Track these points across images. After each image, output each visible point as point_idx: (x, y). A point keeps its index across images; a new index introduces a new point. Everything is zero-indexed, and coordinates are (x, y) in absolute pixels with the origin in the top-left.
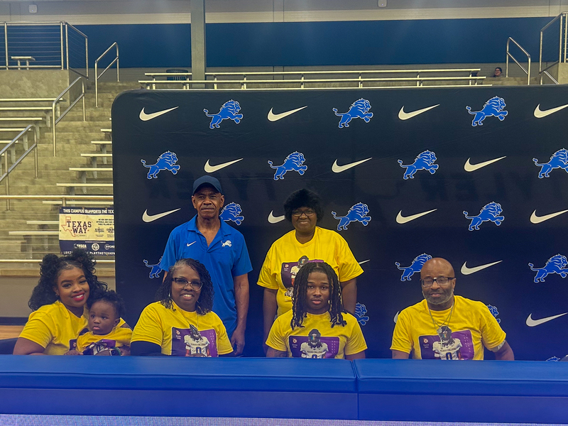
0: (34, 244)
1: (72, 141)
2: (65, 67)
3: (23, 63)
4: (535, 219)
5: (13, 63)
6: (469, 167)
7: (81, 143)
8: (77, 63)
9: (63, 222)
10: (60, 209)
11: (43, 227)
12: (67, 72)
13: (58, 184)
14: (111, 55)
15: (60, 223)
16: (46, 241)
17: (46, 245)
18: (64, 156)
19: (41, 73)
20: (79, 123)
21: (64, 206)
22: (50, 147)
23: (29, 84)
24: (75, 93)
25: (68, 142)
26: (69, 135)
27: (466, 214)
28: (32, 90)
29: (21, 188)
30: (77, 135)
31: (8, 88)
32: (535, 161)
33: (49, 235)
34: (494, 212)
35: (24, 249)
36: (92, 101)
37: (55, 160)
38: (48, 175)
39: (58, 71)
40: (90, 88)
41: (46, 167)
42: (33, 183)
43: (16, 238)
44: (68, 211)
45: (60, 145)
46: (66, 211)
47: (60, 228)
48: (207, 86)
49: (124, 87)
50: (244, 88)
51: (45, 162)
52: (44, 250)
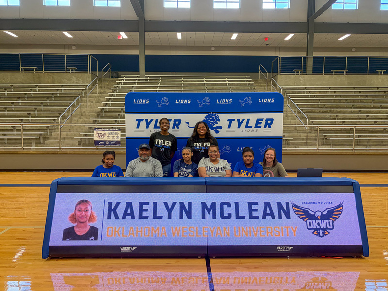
0: (83, 142)
1: (94, 102)
2: (90, 72)
3: (72, 70)
5: (68, 70)
7: (97, 103)
8: (94, 69)
9: (95, 134)
10: (94, 129)
11: (86, 135)
12: (90, 74)
13: (90, 119)
14: (108, 67)
17: (87, 142)
18: (91, 108)
19: (80, 75)
20: (96, 94)
21: (95, 127)
22: (85, 104)
23: (75, 79)
24: (94, 84)
25: (92, 102)
26: (92, 99)
28: (76, 81)
29: (75, 120)
30: (95, 99)
31: (67, 80)
35: (79, 144)
36: (100, 85)
37: (88, 109)
38: (85, 115)
39: (87, 74)
40: (100, 80)
41: (84, 112)
42: (80, 118)
43: (76, 139)
44: (97, 129)
45: (89, 103)
47: (94, 136)
48: (146, 80)
49: (113, 80)
50: (160, 81)
51: (84, 110)
52: (86, 144)
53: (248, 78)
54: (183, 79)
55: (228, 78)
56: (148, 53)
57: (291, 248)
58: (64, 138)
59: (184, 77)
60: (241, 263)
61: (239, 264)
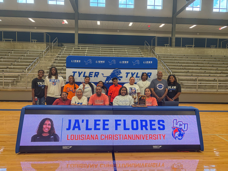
3: (34, 41)
5: (32, 41)
7: (49, 61)
8: (47, 41)
12: (45, 44)
14: (56, 40)
18: (46, 64)
19: (39, 44)
20: (49, 56)
22: (42, 62)
23: (36, 46)
24: (47, 50)
25: (46, 61)
26: (46, 59)
28: (37, 48)
30: (48, 59)
31: (31, 47)
36: (51, 51)
37: (43, 65)
39: (43, 44)
40: (51, 48)
41: (41, 67)
45: (44, 61)
48: (78, 48)
49: (59, 48)
50: (87, 49)
51: (41, 65)
53: (138, 48)
54: (100, 48)
55: (127, 48)
56: (80, 32)
57: (160, 146)
58: (29, 82)
59: (101, 47)
60: (133, 155)
61: (131, 155)
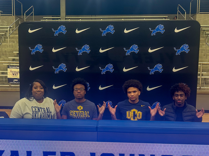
1: (15, 42)
2: (14, 15)
4: (174, 70)
6: (150, 51)
9: (9, 71)
10: (8, 67)
13: (9, 58)
15: (8, 72)
16: (4, 78)
17: (4, 80)
19: (5, 17)
21: (9, 65)
27: (149, 68)
30: (17, 40)
32: (175, 48)
33: (5, 76)
34: (159, 68)
38: (6, 54)
39: (11, 16)
41: (5, 51)
44: (11, 67)
45: (11, 44)
46: (10, 67)
47: (8, 73)
52: (3, 81)
